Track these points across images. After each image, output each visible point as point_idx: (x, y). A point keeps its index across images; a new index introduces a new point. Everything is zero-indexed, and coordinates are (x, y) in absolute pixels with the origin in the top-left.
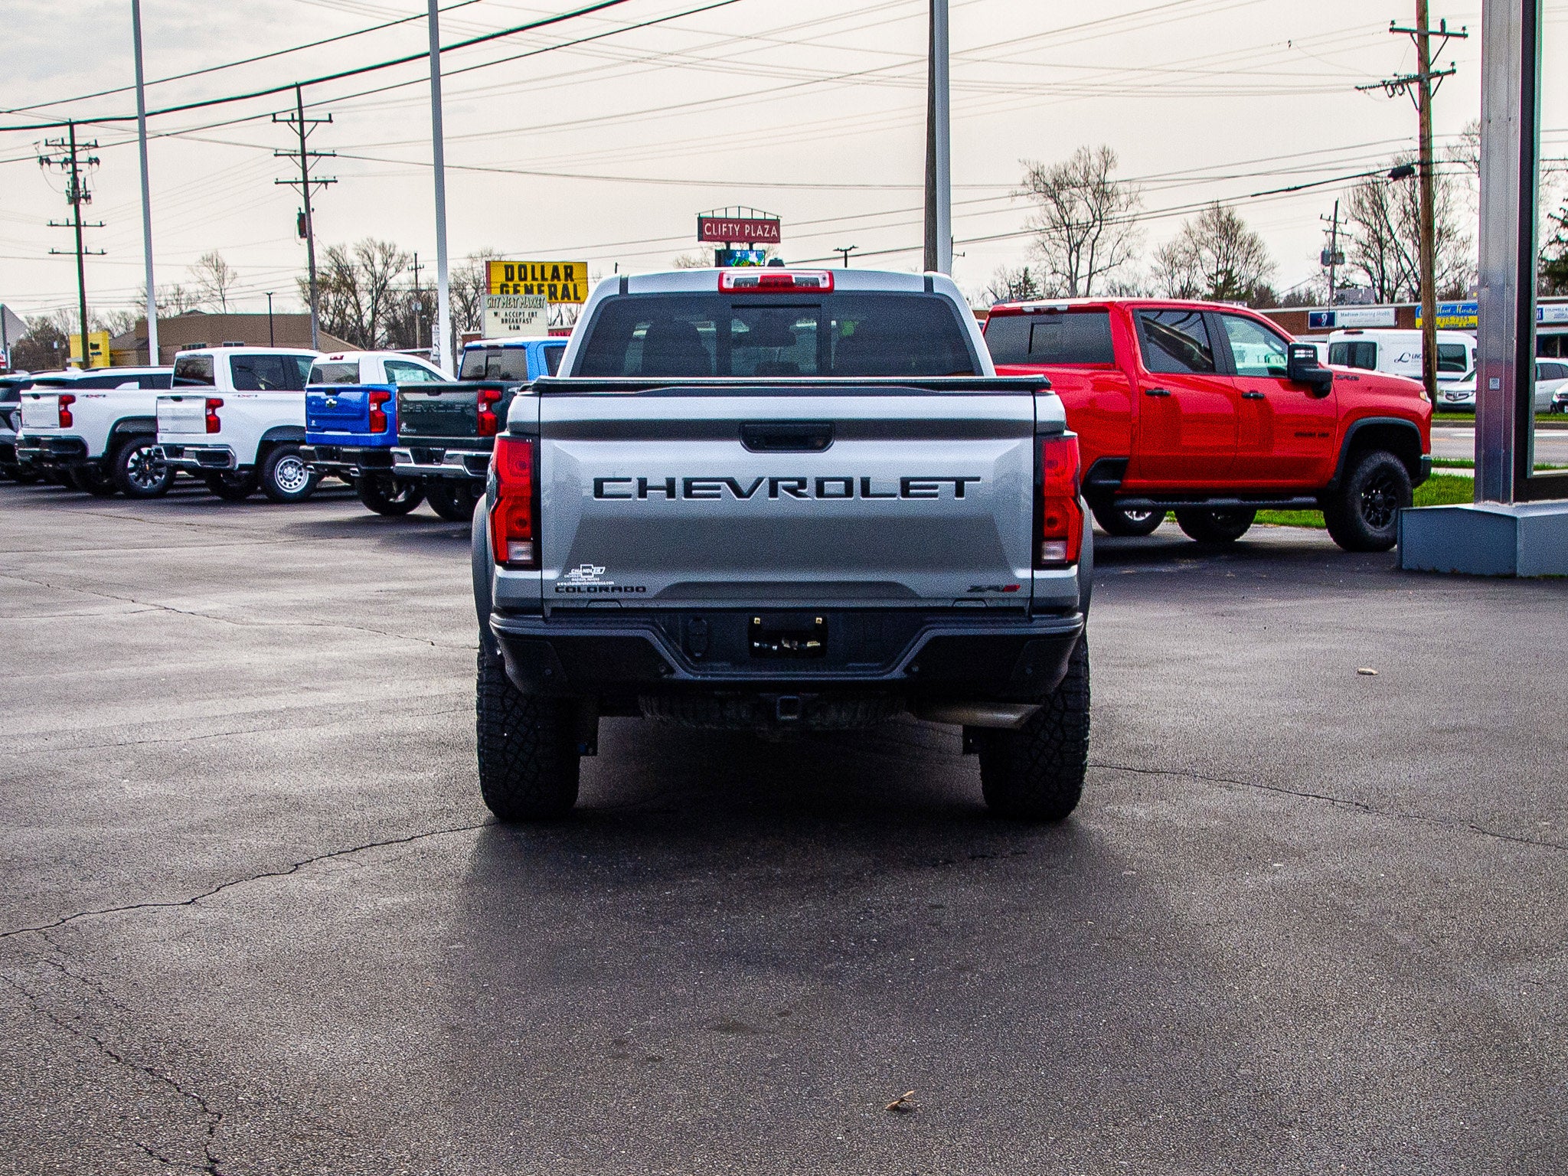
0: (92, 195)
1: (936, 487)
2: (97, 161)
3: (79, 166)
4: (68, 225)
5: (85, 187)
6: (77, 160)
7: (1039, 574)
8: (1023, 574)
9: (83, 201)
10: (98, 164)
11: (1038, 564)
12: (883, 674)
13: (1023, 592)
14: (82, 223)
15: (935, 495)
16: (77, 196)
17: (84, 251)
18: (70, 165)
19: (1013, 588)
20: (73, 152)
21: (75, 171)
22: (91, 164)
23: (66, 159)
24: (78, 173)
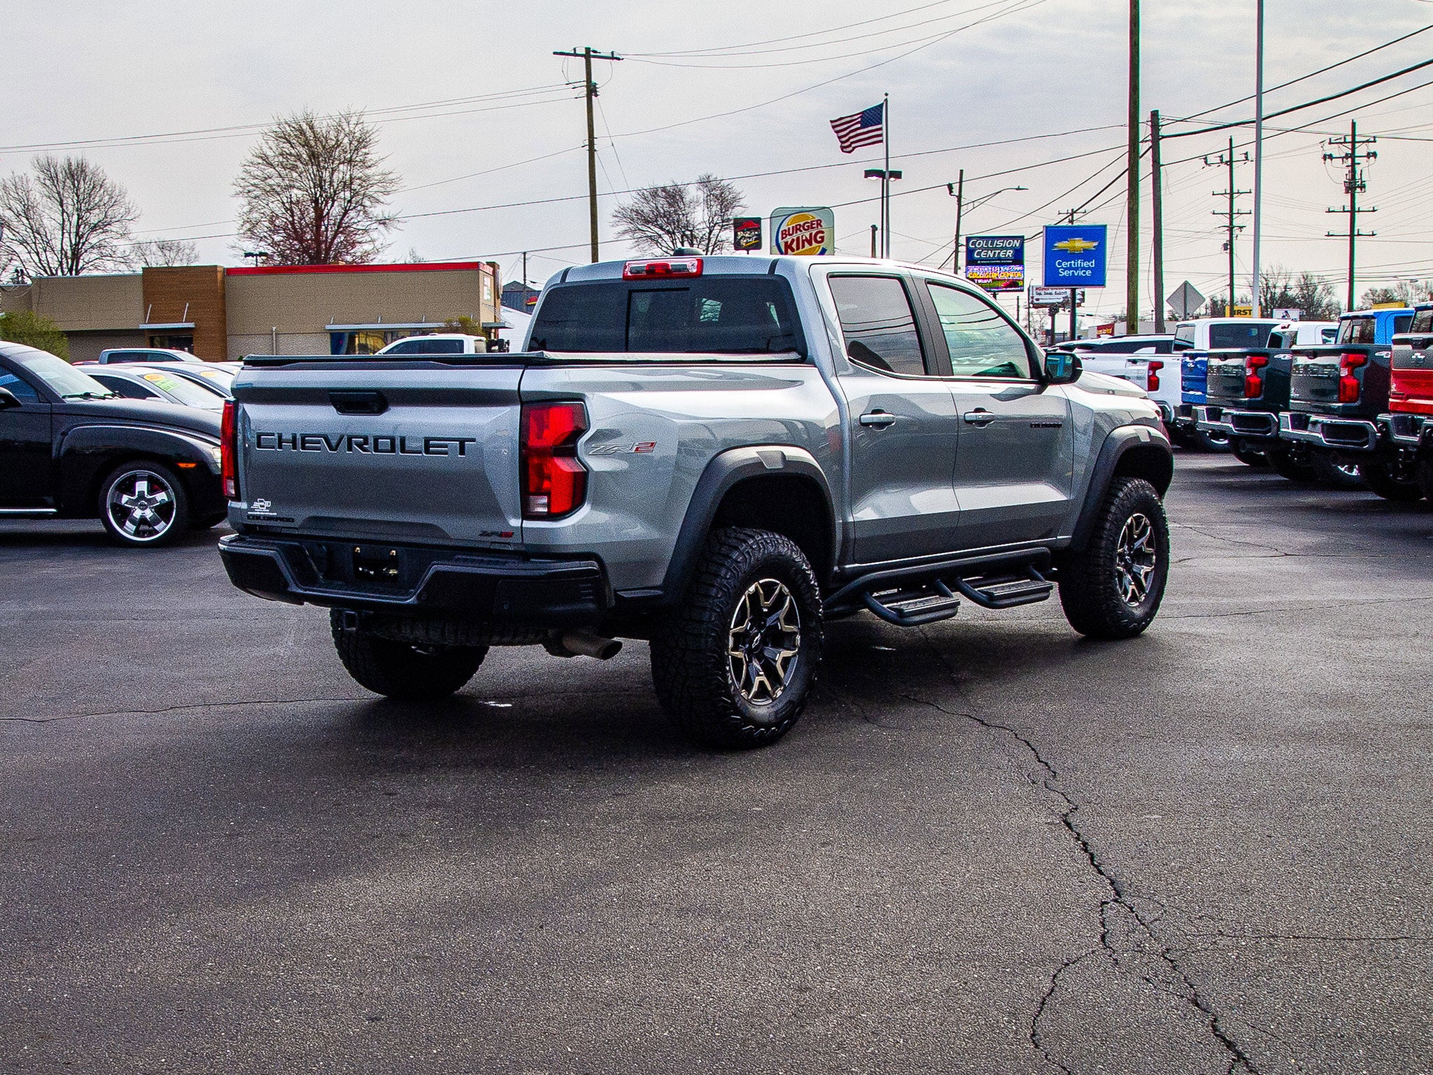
0: (1367, 184)
1: (446, 446)
2: (1374, 155)
3: (1357, 160)
4: (1344, 211)
5: (1361, 178)
6: (1356, 155)
7: (527, 524)
8: (515, 522)
9: (1358, 190)
10: (1375, 158)
11: (527, 515)
12: (407, 600)
13: (516, 539)
14: (1357, 209)
15: (446, 453)
16: (1353, 186)
17: (1356, 233)
18: (1350, 160)
19: (509, 535)
20: (1353, 149)
21: (1353, 164)
22: (1369, 158)
23: (1347, 154)
24: (1356, 166)
